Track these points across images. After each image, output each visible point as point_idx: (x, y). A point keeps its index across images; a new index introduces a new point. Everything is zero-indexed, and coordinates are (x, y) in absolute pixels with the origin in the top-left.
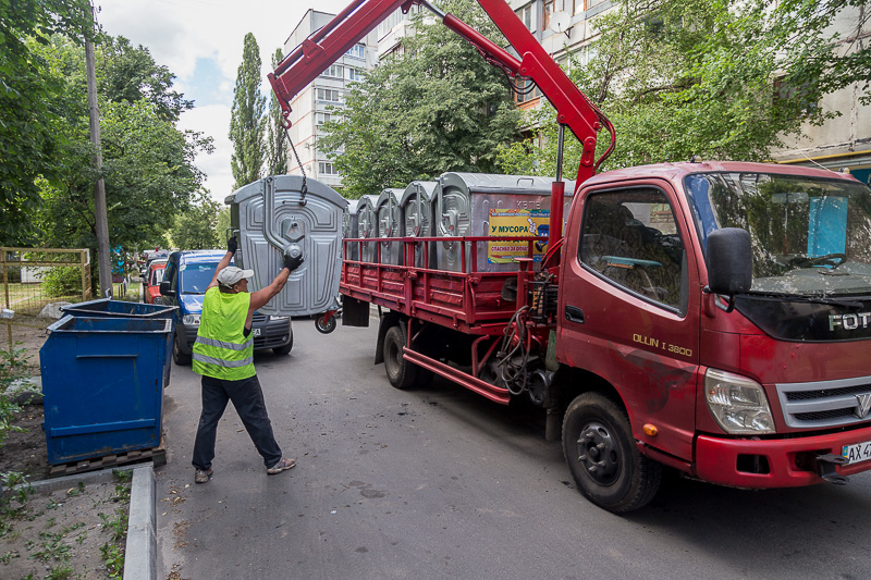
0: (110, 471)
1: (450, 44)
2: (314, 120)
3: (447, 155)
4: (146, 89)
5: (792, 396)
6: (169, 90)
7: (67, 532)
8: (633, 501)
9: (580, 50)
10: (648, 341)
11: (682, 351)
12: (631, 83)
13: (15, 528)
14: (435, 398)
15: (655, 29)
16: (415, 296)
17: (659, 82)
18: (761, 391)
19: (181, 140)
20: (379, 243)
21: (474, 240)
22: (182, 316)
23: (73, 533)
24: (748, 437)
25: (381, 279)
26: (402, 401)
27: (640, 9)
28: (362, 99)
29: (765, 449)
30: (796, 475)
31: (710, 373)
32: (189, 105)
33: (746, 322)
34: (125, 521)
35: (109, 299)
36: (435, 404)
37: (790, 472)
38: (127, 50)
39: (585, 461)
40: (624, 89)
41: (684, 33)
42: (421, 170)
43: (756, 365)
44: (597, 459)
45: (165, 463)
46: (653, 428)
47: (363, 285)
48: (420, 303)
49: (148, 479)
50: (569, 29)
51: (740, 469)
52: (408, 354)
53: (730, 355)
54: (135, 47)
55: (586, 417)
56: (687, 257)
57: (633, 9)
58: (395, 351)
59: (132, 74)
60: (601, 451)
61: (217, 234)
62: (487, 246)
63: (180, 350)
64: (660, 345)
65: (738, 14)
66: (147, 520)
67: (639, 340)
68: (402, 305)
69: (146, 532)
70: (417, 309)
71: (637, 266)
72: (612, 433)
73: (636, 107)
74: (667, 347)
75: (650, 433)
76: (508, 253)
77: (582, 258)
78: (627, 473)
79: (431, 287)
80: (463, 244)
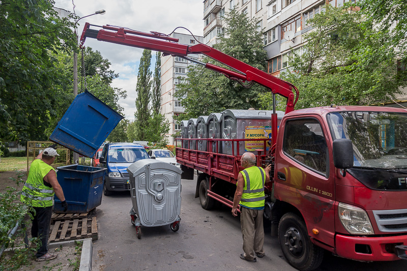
0: (74, 241)
1: (236, 47)
2: (173, 82)
3: (235, 99)
4: (98, 69)
5: (382, 216)
6: (108, 70)
7: (54, 266)
8: (310, 265)
9: (299, 48)
10: (313, 189)
11: (328, 194)
12: (324, 63)
13: (33, 264)
14: (221, 214)
15: (335, 38)
16: (212, 166)
17: (338, 63)
18: (366, 214)
19: (113, 92)
20: (197, 141)
21: (238, 141)
22: (108, 173)
23: (56, 267)
24: (361, 236)
25: (198, 157)
26: (206, 215)
27: (327, 29)
28: (194, 73)
29: (369, 242)
30: (385, 255)
31: (341, 205)
32: (117, 76)
33: (356, 180)
34: (78, 262)
35: (77, 164)
36: (222, 217)
37: (382, 253)
38: (91, 53)
39: (288, 245)
40: (321, 66)
41: (349, 40)
42: (222, 105)
43: (362, 201)
44: (293, 244)
45: (97, 239)
46: (317, 231)
47: (190, 160)
48: (215, 169)
49: (90, 245)
50: (294, 39)
51: (357, 251)
52: (210, 193)
53: (349, 196)
54: (95, 51)
55: (288, 224)
56: (328, 151)
57: (323, 30)
58: (204, 192)
59: (92, 63)
60: (295, 240)
61: (127, 135)
62: (244, 143)
63: (107, 189)
64: (318, 191)
65: (377, 30)
66: (88, 262)
67: (309, 189)
68: (207, 170)
69: (87, 268)
70: (214, 172)
71: (308, 154)
72: (300, 232)
73: (326, 76)
74: (321, 192)
75: (315, 233)
76: (254, 146)
77: (285, 150)
78: (307, 251)
79: (220, 162)
80: (233, 142)
